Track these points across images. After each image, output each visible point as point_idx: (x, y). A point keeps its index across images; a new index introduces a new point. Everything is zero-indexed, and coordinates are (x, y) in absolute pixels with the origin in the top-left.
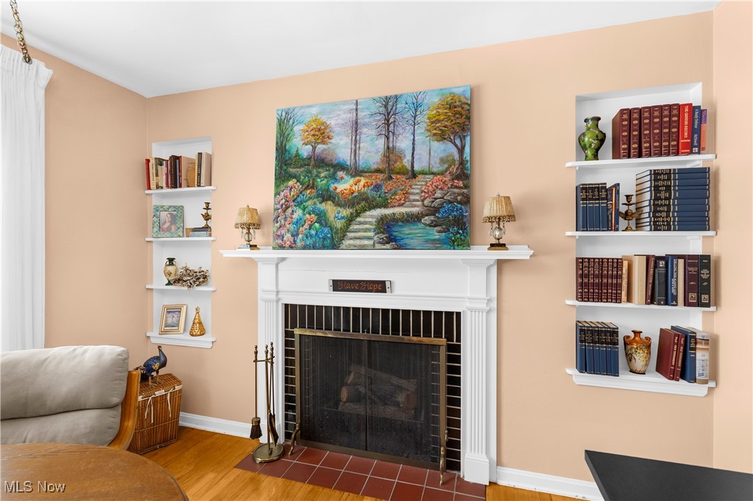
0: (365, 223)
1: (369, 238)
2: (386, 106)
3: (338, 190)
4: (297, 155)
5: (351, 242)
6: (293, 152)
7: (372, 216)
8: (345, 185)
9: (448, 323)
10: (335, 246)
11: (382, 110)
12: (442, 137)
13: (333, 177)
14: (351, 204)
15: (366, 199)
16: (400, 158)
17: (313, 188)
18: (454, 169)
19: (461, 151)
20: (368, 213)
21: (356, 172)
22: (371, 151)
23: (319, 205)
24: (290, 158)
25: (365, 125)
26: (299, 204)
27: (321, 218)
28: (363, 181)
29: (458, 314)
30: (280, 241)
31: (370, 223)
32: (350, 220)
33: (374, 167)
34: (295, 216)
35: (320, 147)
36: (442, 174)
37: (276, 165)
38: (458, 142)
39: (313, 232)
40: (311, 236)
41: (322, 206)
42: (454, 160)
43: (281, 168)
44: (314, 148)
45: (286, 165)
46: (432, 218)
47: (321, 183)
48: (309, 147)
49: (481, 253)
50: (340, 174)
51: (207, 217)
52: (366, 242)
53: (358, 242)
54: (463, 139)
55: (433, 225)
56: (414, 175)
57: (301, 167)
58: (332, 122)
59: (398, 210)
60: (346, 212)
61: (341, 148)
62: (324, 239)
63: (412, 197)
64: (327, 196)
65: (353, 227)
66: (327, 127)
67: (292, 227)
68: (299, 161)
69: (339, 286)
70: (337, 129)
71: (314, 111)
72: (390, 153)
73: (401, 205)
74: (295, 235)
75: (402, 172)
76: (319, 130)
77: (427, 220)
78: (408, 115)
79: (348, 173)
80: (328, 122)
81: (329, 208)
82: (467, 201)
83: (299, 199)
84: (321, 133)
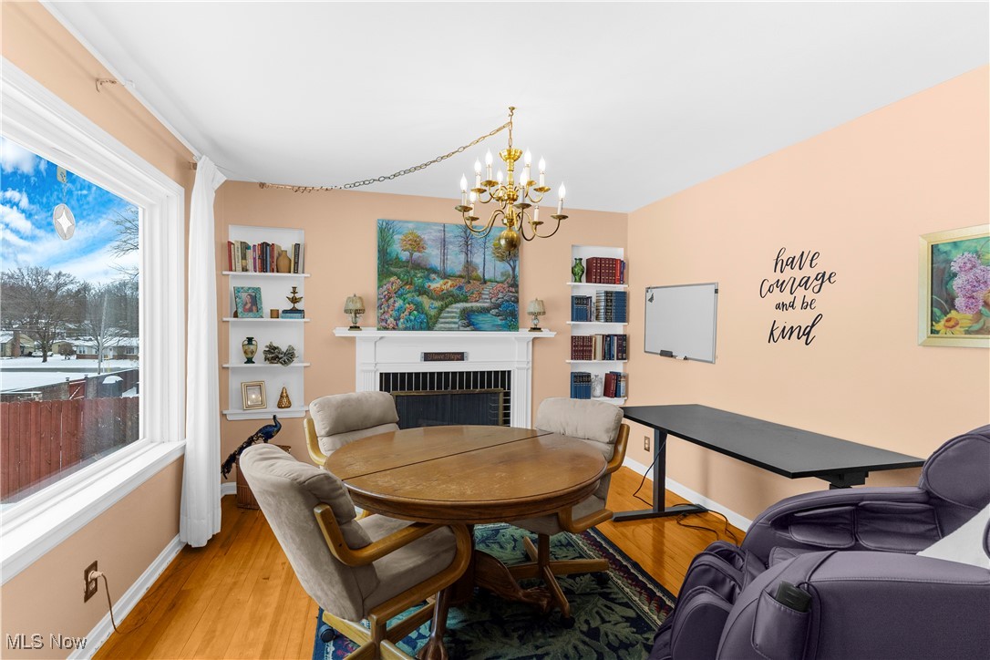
0: (453, 312)
1: (455, 323)
2: (465, 232)
3: (431, 288)
4: (397, 258)
5: (442, 325)
6: (394, 255)
7: (457, 308)
8: (436, 284)
9: (503, 378)
10: (429, 328)
11: (463, 234)
12: (502, 259)
13: (427, 278)
14: (442, 299)
15: (452, 296)
16: (475, 269)
17: (411, 284)
18: (509, 280)
19: (514, 269)
20: (454, 305)
21: (445, 276)
22: (456, 262)
23: (416, 298)
24: (390, 260)
25: (451, 243)
26: (400, 296)
27: (419, 307)
28: (450, 283)
29: (509, 372)
30: (384, 324)
31: (455, 312)
32: (441, 310)
33: (458, 273)
34: (397, 305)
35: (416, 255)
36: (502, 283)
37: (379, 264)
38: (512, 263)
39: (412, 318)
40: (411, 321)
41: (419, 299)
42: (509, 275)
43: (383, 266)
44: (411, 254)
45: (387, 264)
46: (497, 311)
47: (418, 281)
48: (407, 253)
49: (525, 333)
50: (433, 276)
51: (294, 300)
52: (453, 326)
53: (447, 325)
54: (515, 261)
55: (497, 315)
56: (485, 282)
57: (401, 267)
58: (426, 237)
59: (474, 304)
60: (438, 304)
61: (433, 256)
62: (421, 323)
63: (484, 296)
64: (422, 291)
65: (444, 315)
66: (421, 240)
67: (394, 313)
68: (397, 262)
69: (428, 357)
70: (429, 243)
71: (411, 226)
72: (469, 265)
73: (477, 301)
74: (397, 319)
75: (477, 279)
76: (415, 241)
77: (494, 312)
78: (481, 241)
79: (438, 276)
80: (423, 237)
81: (425, 300)
82: (517, 301)
83: (400, 292)
84: (417, 244)
